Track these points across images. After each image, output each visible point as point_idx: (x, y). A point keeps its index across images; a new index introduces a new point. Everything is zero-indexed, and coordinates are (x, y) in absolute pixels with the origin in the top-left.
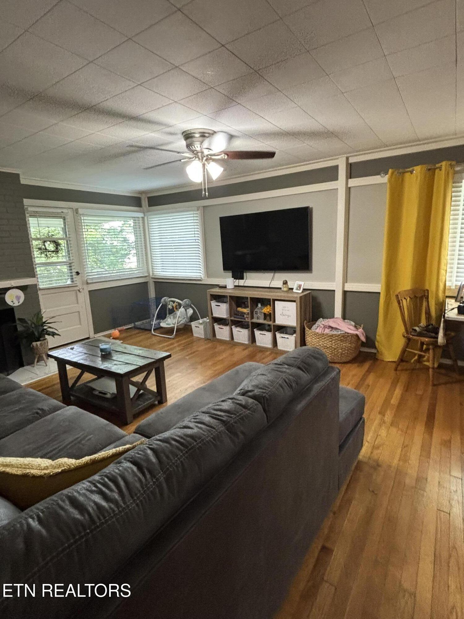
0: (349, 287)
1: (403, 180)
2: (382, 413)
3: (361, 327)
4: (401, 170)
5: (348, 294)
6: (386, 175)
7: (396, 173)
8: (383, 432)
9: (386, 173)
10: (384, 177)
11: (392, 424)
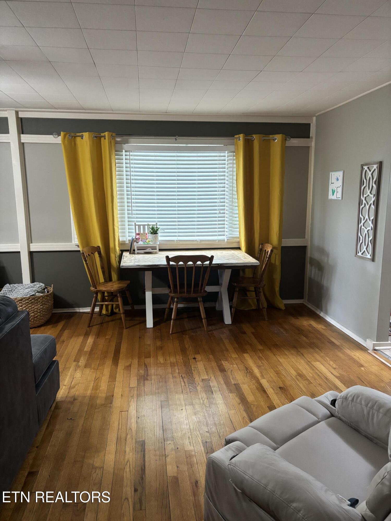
0: (35, 247)
1: (75, 144)
2: (77, 360)
3: (51, 287)
4: (73, 134)
5: (34, 254)
6: (58, 136)
7: (67, 136)
8: (78, 375)
9: (59, 135)
10: (57, 138)
11: (86, 366)
